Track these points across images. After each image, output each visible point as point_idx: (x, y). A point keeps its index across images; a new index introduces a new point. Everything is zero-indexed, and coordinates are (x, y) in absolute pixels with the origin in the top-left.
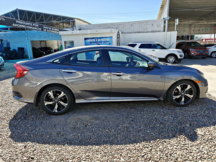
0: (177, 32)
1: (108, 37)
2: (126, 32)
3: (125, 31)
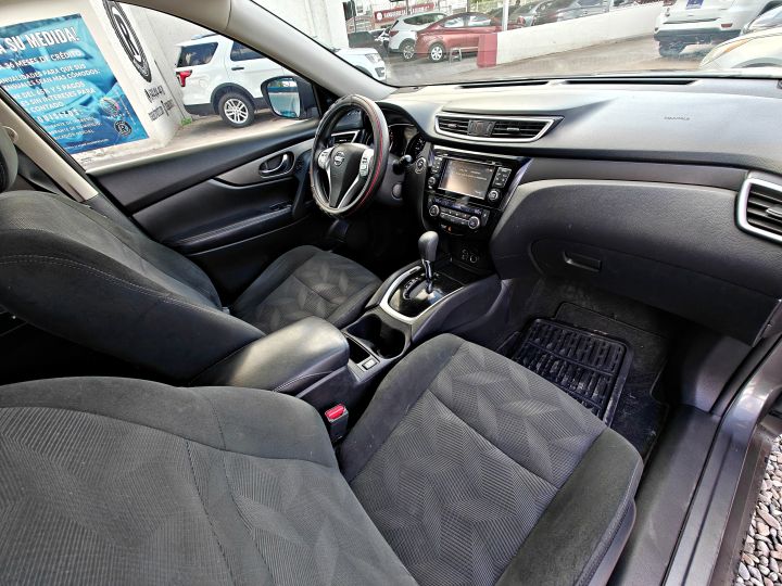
1: (58, 20)
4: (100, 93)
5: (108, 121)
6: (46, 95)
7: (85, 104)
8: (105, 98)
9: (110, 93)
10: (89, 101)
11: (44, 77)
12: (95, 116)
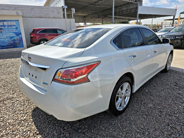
0: (74, 19)
1: (13, 20)
2: (27, 16)
3: (25, 15)
4: (16, 36)
5: (15, 42)
6: (2, 35)
7: (11, 38)
8: (17, 37)
9: (19, 36)
10: (13, 37)
11: (4, 31)
12: (12, 41)
